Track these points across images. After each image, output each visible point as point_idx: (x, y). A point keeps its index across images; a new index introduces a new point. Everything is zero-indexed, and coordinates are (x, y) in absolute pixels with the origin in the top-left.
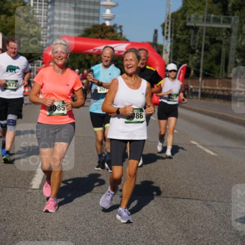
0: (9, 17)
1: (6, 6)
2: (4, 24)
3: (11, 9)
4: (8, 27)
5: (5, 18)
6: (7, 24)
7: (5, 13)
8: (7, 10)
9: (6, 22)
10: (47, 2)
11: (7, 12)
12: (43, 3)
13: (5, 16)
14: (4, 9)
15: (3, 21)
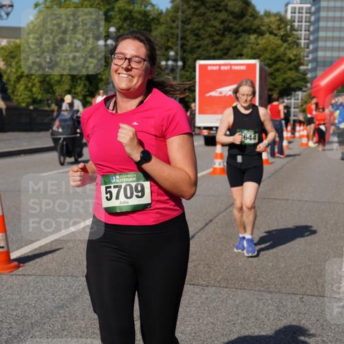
0: (261, 37)
1: (257, 22)
2: (254, 46)
3: (263, 26)
4: (260, 51)
5: (256, 39)
6: (258, 47)
7: (255, 31)
8: (259, 28)
9: (257, 44)
10: (310, 13)
11: (258, 30)
12: (304, 15)
13: (255, 36)
14: (254, 27)
15: (253, 44)
